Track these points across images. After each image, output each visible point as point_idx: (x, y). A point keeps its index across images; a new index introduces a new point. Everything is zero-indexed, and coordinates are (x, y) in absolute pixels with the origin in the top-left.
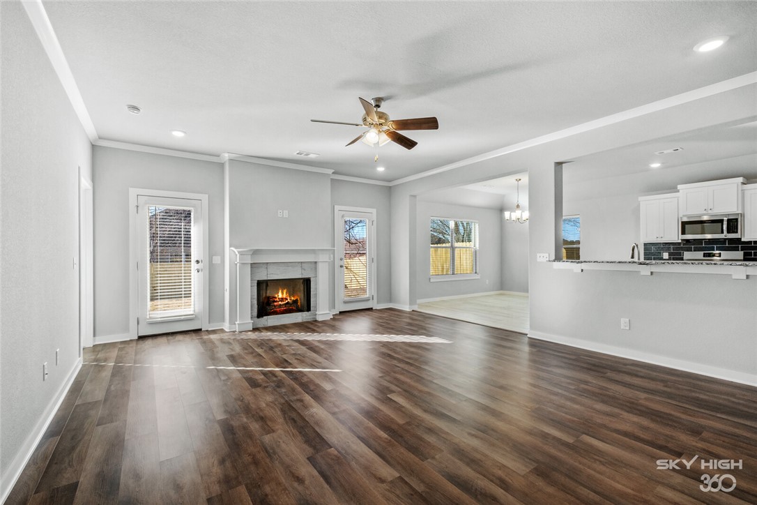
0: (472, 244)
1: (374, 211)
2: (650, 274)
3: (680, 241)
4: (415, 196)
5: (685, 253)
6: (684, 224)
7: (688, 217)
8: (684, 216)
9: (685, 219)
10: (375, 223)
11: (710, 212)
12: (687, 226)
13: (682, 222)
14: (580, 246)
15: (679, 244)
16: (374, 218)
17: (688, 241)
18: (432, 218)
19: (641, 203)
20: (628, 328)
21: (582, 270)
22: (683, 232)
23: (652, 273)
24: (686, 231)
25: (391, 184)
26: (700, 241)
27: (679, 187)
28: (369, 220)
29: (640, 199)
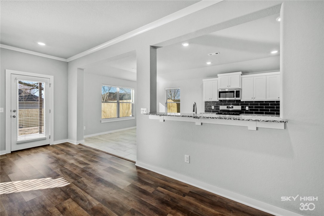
0: (131, 101)
1: (52, 77)
2: (200, 124)
3: (218, 101)
4: (82, 69)
5: (220, 106)
6: (220, 92)
7: (221, 90)
8: (220, 89)
9: (220, 91)
10: (52, 85)
11: (229, 87)
12: (221, 94)
13: (219, 92)
14: (180, 102)
15: (218, 102)
16: (52, 82)
17: (221, 101)
18: (103, 85)
19: (204, 82)
20: (188, 162)
21: (164, 121)
22: (220, 97)
23: (202, 124)
24: (221, 96)
25: (68, 60)
26: (225, 101)
27: (218, 75)
28: (46, 83)
29: (204, 80)
